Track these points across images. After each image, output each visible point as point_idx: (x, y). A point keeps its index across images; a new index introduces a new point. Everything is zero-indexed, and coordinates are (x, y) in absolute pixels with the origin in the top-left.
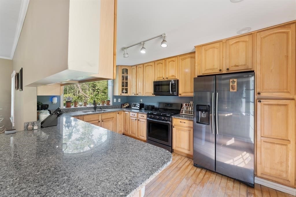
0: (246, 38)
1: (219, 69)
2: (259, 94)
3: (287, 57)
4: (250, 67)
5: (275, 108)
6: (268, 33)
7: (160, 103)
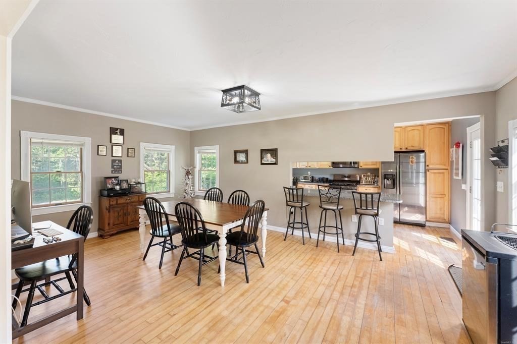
0: (419, 128)
1: (399, 147)
2: (428, 166)
3: (444, 143)
4: (422, 148)
5: (437, 175)
6: (433, 126)
7: (334, 175)
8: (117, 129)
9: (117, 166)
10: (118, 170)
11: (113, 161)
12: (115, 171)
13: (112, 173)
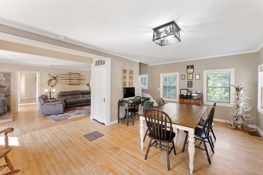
8: (189, 66)
9: (190, 84)
10: (190, 86)
11: (188, 82)
12: (189, 86)
13: (188, 87)
